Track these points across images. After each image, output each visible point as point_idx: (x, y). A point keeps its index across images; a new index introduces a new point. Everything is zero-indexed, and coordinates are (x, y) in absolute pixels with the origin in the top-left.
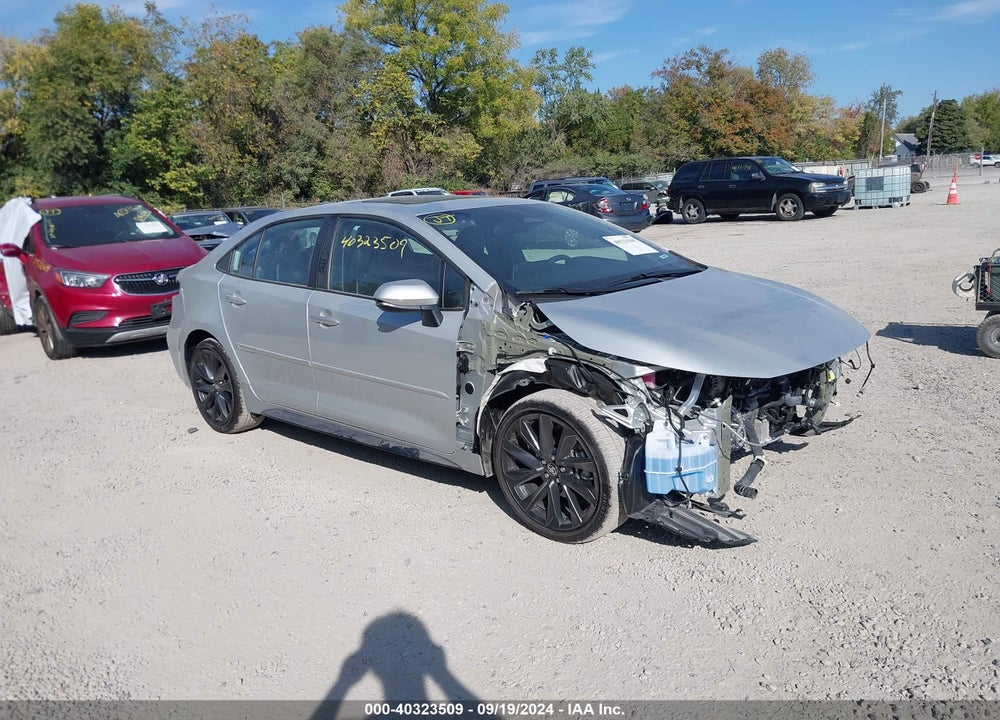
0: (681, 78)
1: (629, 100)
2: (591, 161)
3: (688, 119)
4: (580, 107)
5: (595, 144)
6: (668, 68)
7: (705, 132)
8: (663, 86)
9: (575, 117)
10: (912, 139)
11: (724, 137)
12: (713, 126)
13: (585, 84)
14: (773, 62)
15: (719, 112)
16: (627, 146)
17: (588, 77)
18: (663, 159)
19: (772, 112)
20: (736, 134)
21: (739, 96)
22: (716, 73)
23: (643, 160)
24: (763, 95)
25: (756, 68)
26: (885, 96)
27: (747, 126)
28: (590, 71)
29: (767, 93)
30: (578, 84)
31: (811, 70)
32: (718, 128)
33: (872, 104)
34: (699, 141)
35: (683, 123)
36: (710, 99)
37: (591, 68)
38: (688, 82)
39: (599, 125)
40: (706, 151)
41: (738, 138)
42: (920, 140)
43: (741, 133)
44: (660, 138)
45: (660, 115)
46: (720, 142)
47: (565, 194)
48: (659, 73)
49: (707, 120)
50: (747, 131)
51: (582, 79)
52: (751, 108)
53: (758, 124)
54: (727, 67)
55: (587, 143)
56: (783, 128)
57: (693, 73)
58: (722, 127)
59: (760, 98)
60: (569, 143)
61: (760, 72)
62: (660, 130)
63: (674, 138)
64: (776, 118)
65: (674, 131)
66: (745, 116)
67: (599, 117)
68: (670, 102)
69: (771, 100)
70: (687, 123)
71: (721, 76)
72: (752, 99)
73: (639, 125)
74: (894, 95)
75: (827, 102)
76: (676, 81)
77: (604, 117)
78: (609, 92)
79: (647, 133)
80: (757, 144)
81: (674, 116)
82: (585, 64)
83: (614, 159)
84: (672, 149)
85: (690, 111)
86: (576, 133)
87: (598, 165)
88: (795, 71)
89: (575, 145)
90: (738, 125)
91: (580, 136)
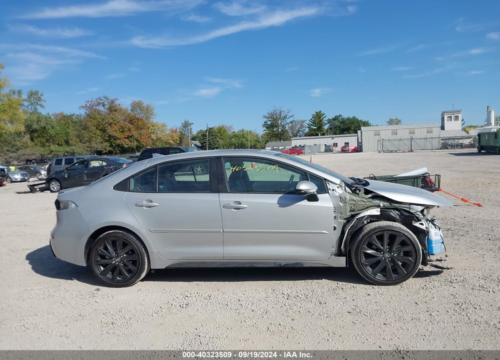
0: (95, 110)
1: (66, 120)
2: (48, 150)
3: (100, 130)
4: (38, 121)
5: (47, 141)
6: (88, 105)
7: (110, 136)
8: (86, 113)
9: (35, 126)
10: (198, 143)
11: (120, 139)
12: (114, 134)
13: (40, 110)
14: (137, 106)
15: (116, 128)
16: (67, 142)
17: (41, 105)
18: (89, 149)
19: (141, 129)
20: (125, 138)
21: (125, 120)
22: (113, 109)
23: (78, 150)
24: (136, 121)
25: (130, 108)
26: (186, 125)
27: (130, 135)
28: (43, 103)
29: (138, 119)
30: (36, 109)
31: (155, 112)
32: (116, 135)
33: (182, 128)
34: (107, 141)
35: (98, 132)
36: (111, 121)
37: (43, 102)
38: (99, 112)
39: (50, 131)
40: (111, 146)
41: (126, 140)
42: (201, 144)
43: (127, 138)
44: (86, 139)
45: (85, 128)
46: (118, 142)
47: (101, 162)
48: (83, 107)
49: (110, 131)
50: (131, 137)
51: (38, 107)
52: (131, 126)
53: (135, 133)
54: (118, 107)
55: (44, 140)
56: (147, 136)
57: (101, 108)
58: (118, 135)
59: (136, 122)
60: (32, 139)
61: (132, 110)
62: (86, 135)
63: (94, 139)
64: (143, 132)
65: (94, 136)
66: (129, 130)
67: (50, 127)
68: (91, 122)
69: (140, 123)
70: (100, 132)
71: (116, 111)
72: (131, 122)
73: (72, 132)
74: (190, 124)
75: (164, 125)
76: (93, 112)
77: (53, 128)
78: (53, 115)
79: (78, 136)
80: (136, 143)
81: (94, 128)
82: (39, 99)
83: (61, 149)
84: (93, 144)
85: (101, 126)
86: (36, 135)
87: (52, 152)
88: (148, 111)
89: (36, 141)
90: (126, 134)
91: (39, 136)
